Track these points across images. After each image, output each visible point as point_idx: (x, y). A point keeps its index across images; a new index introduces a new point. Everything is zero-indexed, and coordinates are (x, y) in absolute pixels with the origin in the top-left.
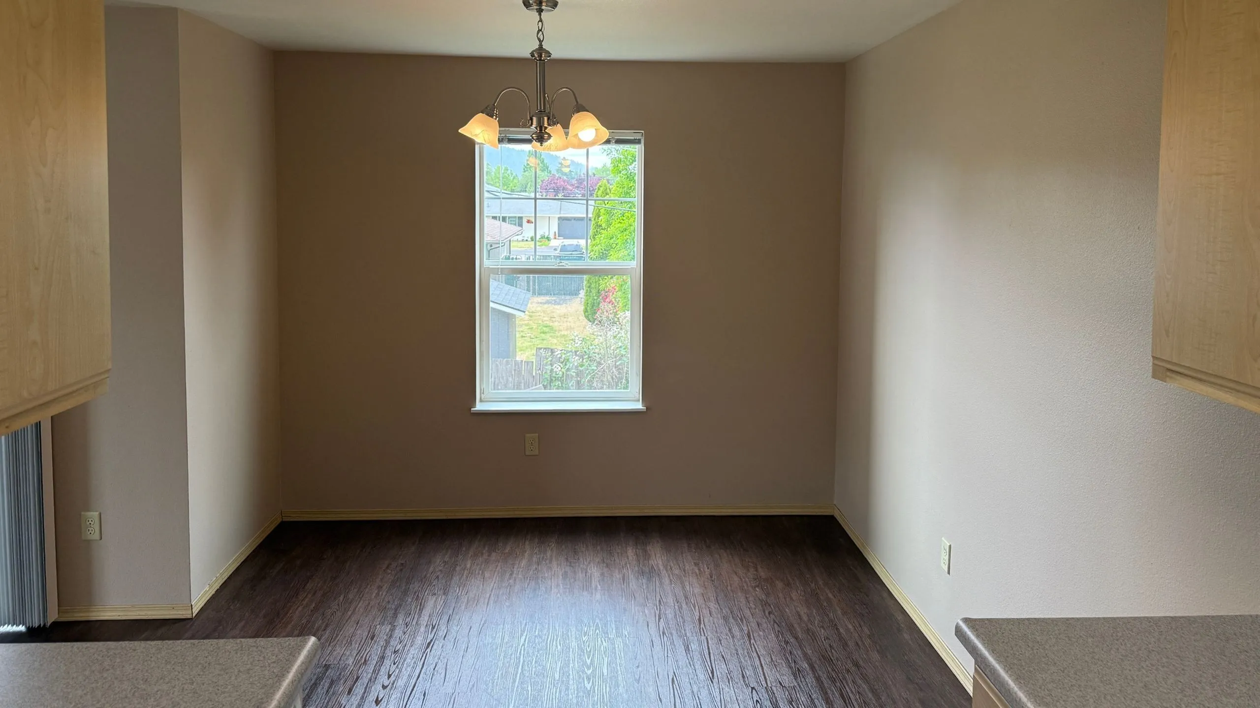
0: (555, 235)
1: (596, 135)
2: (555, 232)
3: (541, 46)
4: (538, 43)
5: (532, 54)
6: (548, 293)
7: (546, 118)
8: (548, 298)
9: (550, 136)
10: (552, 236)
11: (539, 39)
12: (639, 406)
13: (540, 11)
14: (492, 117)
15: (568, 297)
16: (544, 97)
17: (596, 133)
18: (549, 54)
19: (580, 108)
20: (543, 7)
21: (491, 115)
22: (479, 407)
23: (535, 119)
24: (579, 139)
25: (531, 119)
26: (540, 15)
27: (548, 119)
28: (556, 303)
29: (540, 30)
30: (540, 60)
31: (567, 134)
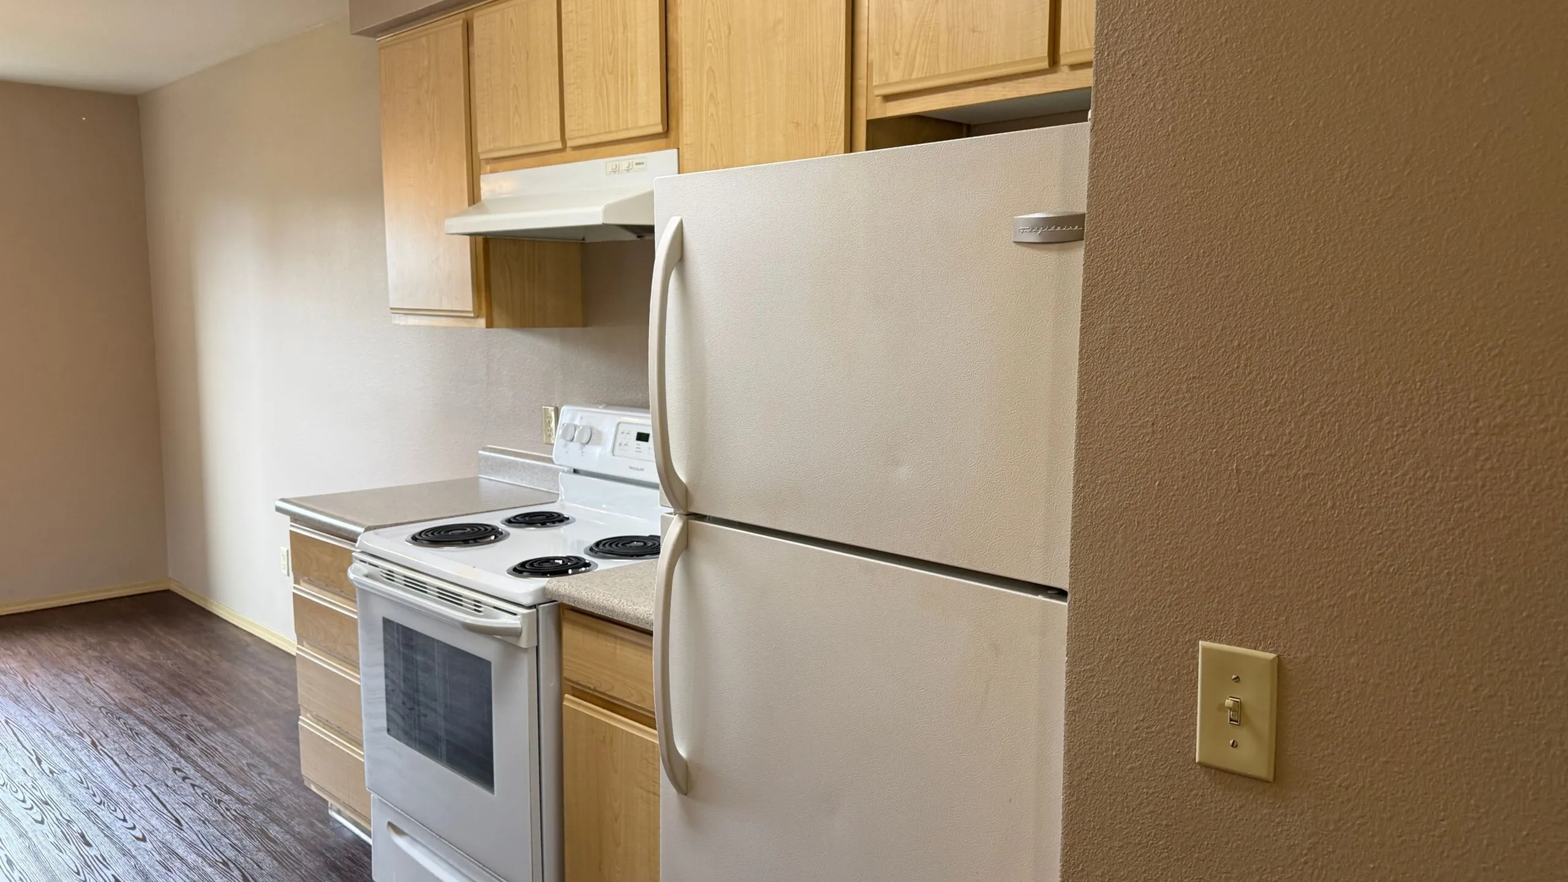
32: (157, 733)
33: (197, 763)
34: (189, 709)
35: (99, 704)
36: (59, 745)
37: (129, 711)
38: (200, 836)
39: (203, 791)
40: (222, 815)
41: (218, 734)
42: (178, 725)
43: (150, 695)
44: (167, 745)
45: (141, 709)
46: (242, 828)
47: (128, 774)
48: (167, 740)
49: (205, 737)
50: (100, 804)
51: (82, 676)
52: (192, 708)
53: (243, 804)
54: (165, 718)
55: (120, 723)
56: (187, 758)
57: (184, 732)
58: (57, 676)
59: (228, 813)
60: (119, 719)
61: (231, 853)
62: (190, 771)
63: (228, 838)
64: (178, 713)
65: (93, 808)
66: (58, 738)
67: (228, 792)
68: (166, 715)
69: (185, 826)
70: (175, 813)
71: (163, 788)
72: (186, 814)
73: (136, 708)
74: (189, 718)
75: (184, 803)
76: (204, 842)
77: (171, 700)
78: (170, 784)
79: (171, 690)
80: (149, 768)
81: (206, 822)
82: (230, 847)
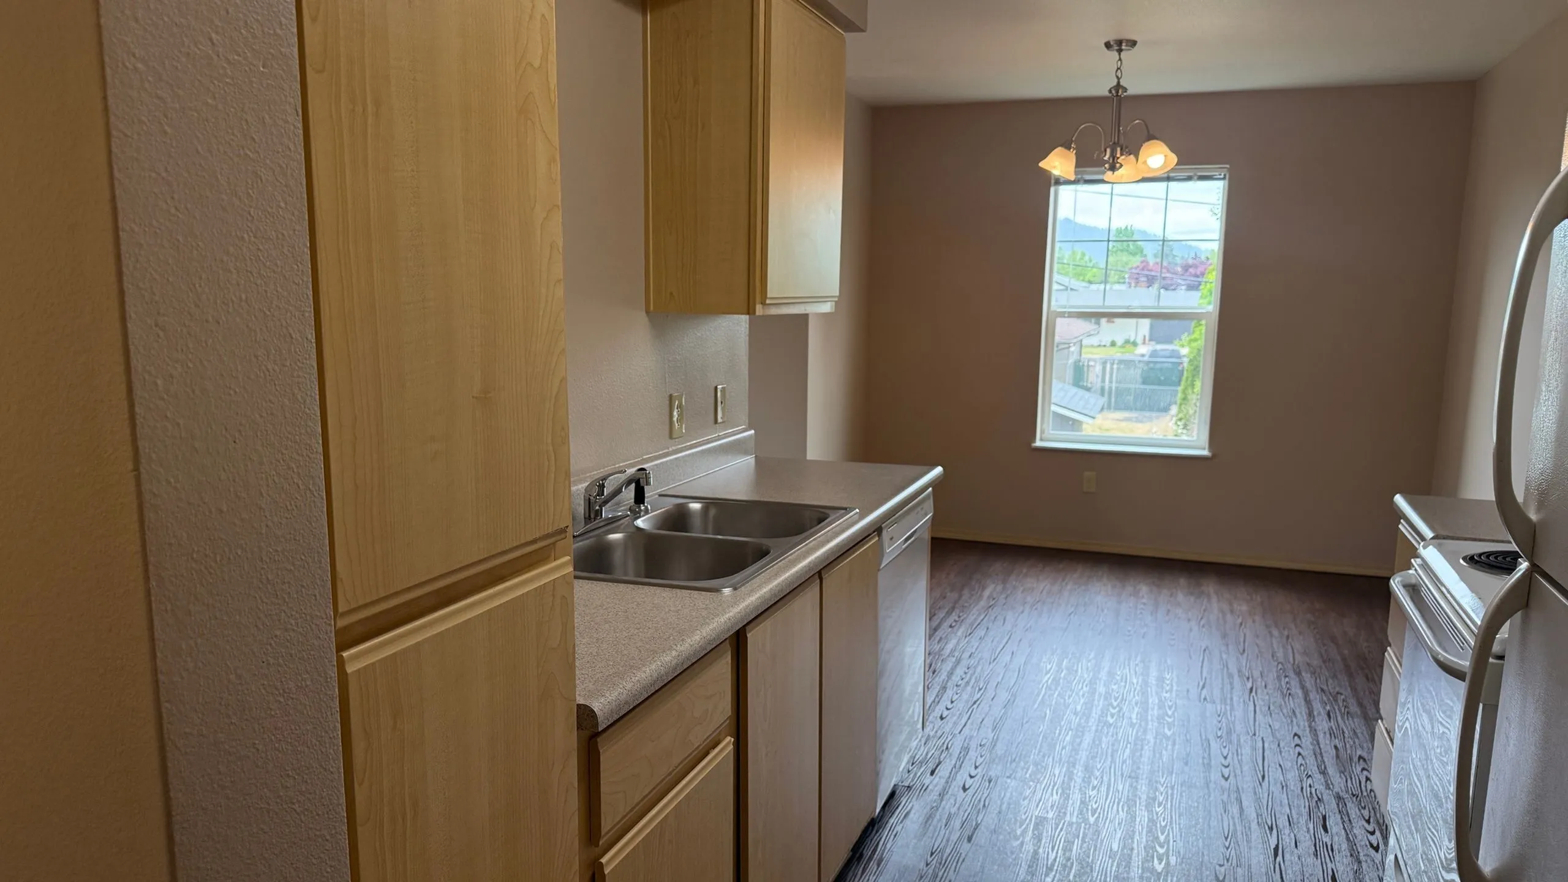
0: (1144, 339)
1: (1165, 162)
2: (1145, 336)
3: (1119, 83)
4: (1116, 80)
5: (1110, 91)
6: (1127, 408)
7: (1119, 149)
8: (1126, 414)
9: (1121, 166)
10: (1139, 340)
11: (1117, 77)
12: (1205, 453)
13: (1120, 51)
14: (1069, 149)
15: (1154, 414)
16: (1119, 130)
17: (1165, 159)
18: (1125, 90)
19: (1150, 137)
20: (1123, 47)
21: (1069, 148)
22: (1038, 443)
23: (1108, 151)
24: (1148, 166)
25: (1105, 151)
26: (1120, 54)
27: (1121, 149)
28: (1138, 421)
29: (1118, 69)
30: (1117, 96)
31: (1137, 160)
32: (1305, 700)
33: (1318, 736)
34: (1349, 689)
35: (1281, 660)
36: (1226, 681)
37: (1298, 673)
38: (1270, 797)
39: (1303, 762)
40: (1302, 788)
41: (1355, 720)
42: (1329, 699)
43: (1326, 667)
44: (1306, 713)
45: (1309, 675)
46: (1309, 806)
47: (1257, 723)
48: (1309, 709)
49: (1343, 718)
50: (1218, 737)
51: (1286, 633)
52: (1351, 689)
53: (1328, 787)
54: (1322, 690)
55: (1284, 681)
56: (1314, 731)
57: (1328, 708)
58: (1268, 627)
59: (1308, 789)
60: (1286, 676)
61: (1282, 822)
62: (1307, 741)
63: (1290, 809)
64: (1337, 689)
65: (1211, 738)
66: (1231, 676)
67: (1324, 773)
68: (1325, 688)
69: (1265, 784)
70: (1266, 769)
71: (1274, 746)
72: (1274, 774)
73: (1307, 672)
74: (1343, 697)
75: (1280, 766)
76: (1270, 803)
77: (1339, 676)
78: (1282, 745)
79: (1347, 667)
80: (1277, 725)
81: (1285, 788)
82: (1286, 818)
